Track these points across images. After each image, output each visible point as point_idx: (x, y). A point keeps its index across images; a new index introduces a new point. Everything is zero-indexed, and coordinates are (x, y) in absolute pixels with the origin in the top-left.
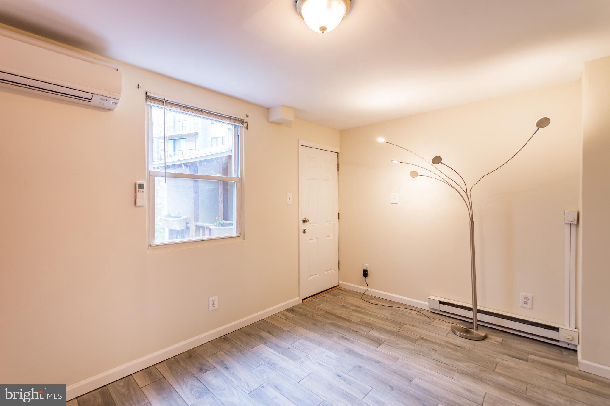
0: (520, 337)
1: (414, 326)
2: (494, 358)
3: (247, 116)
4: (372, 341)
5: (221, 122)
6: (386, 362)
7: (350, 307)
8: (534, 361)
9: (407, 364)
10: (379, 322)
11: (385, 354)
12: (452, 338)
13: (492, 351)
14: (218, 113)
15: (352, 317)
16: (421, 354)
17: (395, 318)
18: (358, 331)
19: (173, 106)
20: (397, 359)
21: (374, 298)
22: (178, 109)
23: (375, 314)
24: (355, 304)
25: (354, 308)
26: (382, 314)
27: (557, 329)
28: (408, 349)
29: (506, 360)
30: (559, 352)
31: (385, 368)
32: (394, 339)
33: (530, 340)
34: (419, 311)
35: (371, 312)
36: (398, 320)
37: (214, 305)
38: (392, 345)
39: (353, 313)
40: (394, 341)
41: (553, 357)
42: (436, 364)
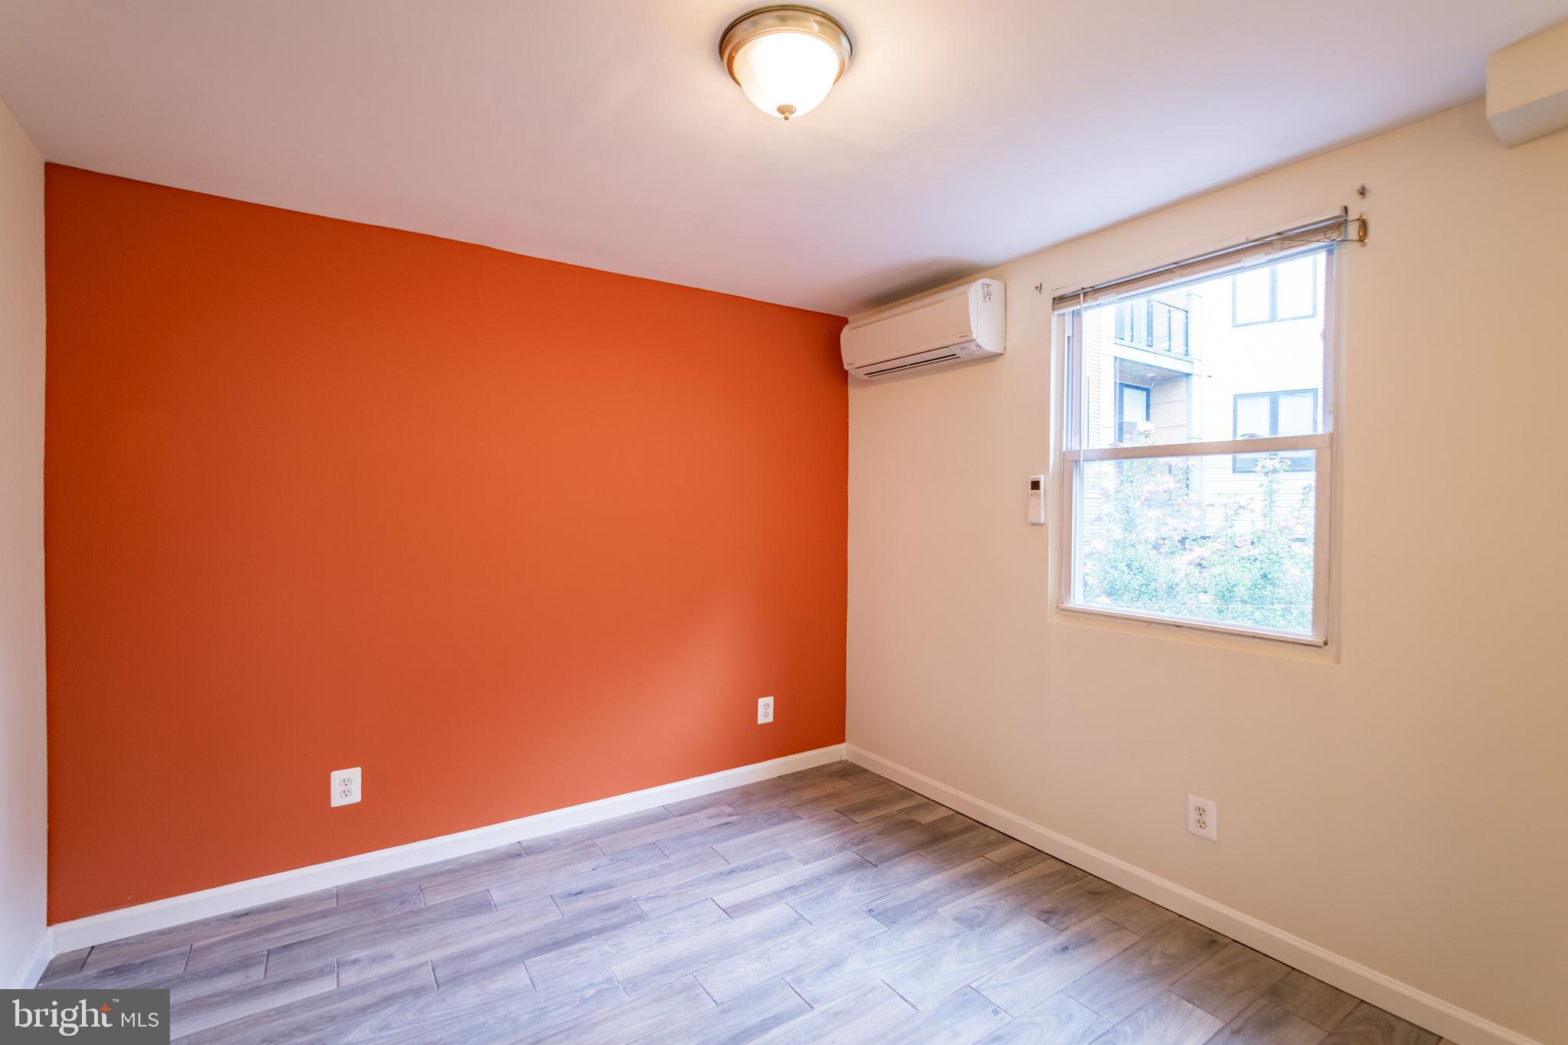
3: (1363, 192)
5: (1243, 268)
14: (1227, 248)
19: (1099, 295)
22: (1112, 297)
37: (1202, 824)
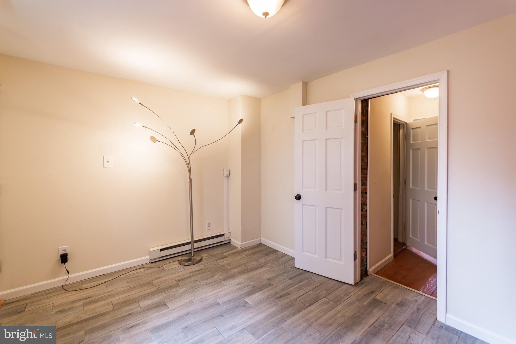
0: (209, 249)
1: (159, 278)
2: (219, 264)
4: (156, 308)
6: (191, 309)
7: (74, 306)
8: (229, 255)
9: (201, 299)
10: (130, 294)
11: (182, 306)
12: (190, 269)
13: (213, 262)
15: (97, 310)
16: (194, 288)
17: (137, 283)
18: (130, 312)
20: (191, 302)
21: (82, 282)
23: (114, 292)
24: (73, 300)
25: (81, 303)
26: (121, 288)
27: (223, 235)
28: (184, 292)
29: (223, 262)
30: (226, 246)
31: (198, 312)
32: (165, 294)
33: (215, 247)
34: (142, 267)
35: (106, 293)
36: (140, 282)
38: (172, 299)
39: (91, 307)
40: (168, 295)
41: (229, 249)
42: (211, 286)
